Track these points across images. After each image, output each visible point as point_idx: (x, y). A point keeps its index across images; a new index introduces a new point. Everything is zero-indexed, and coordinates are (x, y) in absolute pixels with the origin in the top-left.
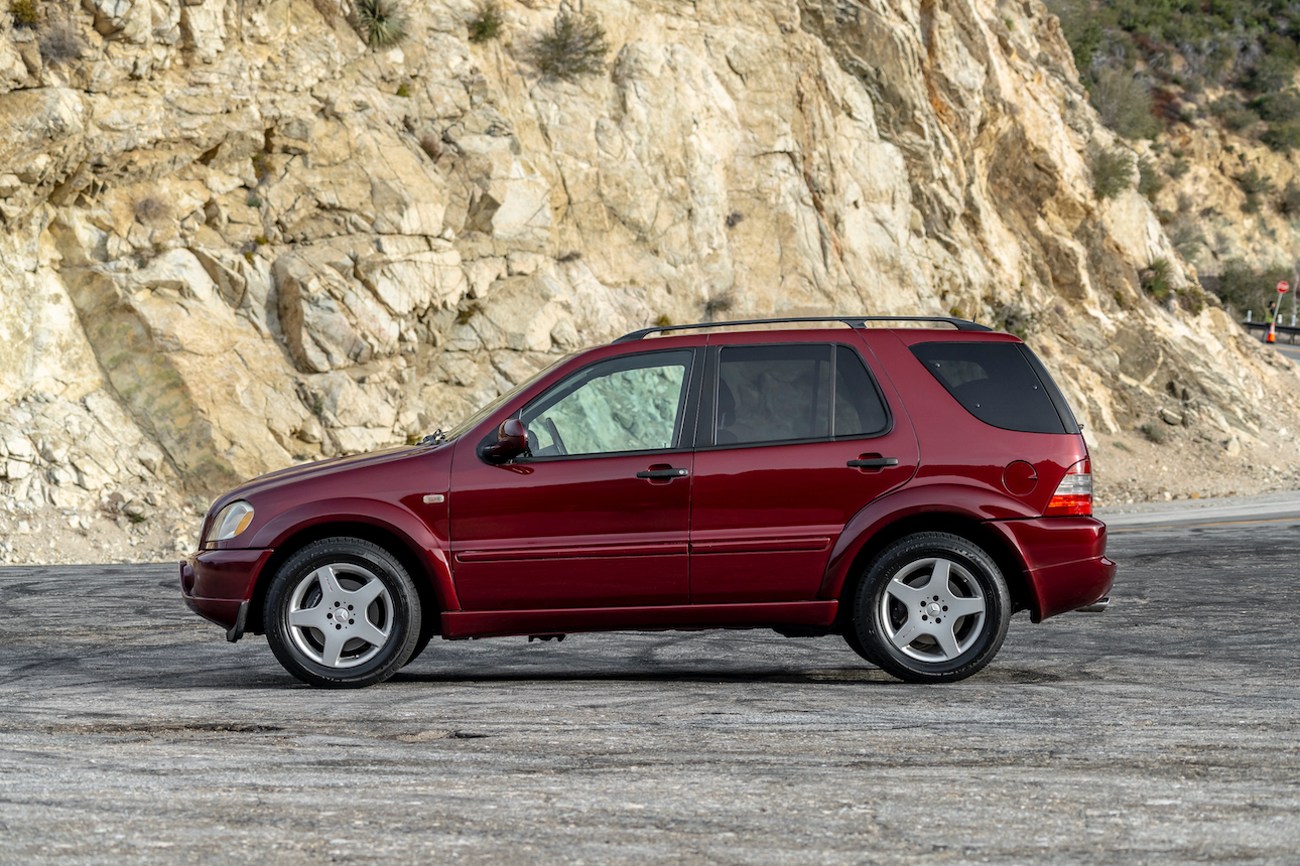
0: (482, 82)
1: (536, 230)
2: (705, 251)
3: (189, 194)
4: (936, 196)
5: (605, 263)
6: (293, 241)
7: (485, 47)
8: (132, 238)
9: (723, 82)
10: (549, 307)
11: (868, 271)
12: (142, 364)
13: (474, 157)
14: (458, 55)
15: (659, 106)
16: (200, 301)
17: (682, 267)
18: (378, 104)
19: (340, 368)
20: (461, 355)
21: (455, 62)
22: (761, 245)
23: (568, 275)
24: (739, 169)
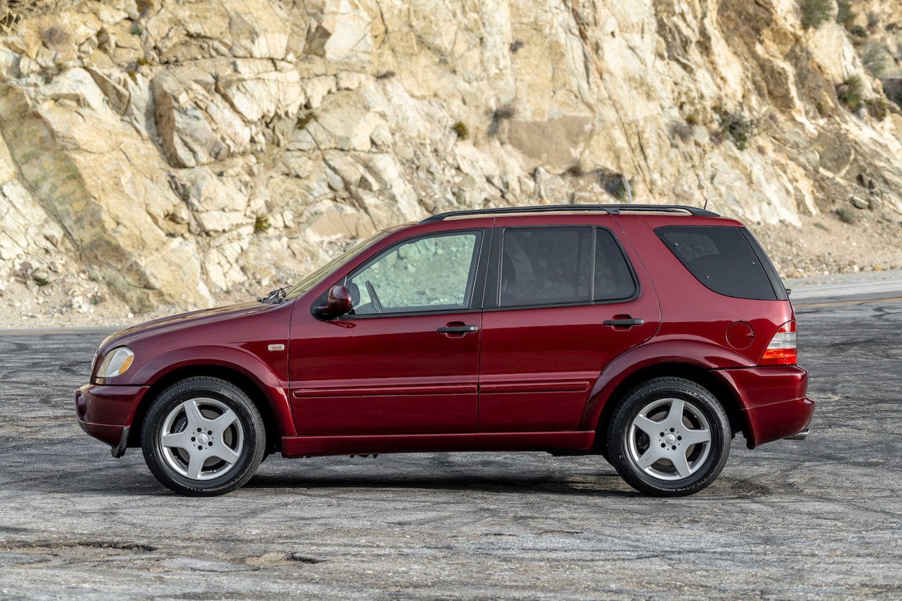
1: (360, 55)
2: (493, 71)
3: (85, 24)
4: (677, 27)
5: (414, 80)
6: (167, 63)
8: (39, 60)
10: (369, 116)
11: (621, 87)
12: (47, 160)
16: (93, 110)
17: (475, 84)
19: (203, 164)
20: (300, 153)
22: (537, 67)
23: (384, 90)
24: (521, 6)
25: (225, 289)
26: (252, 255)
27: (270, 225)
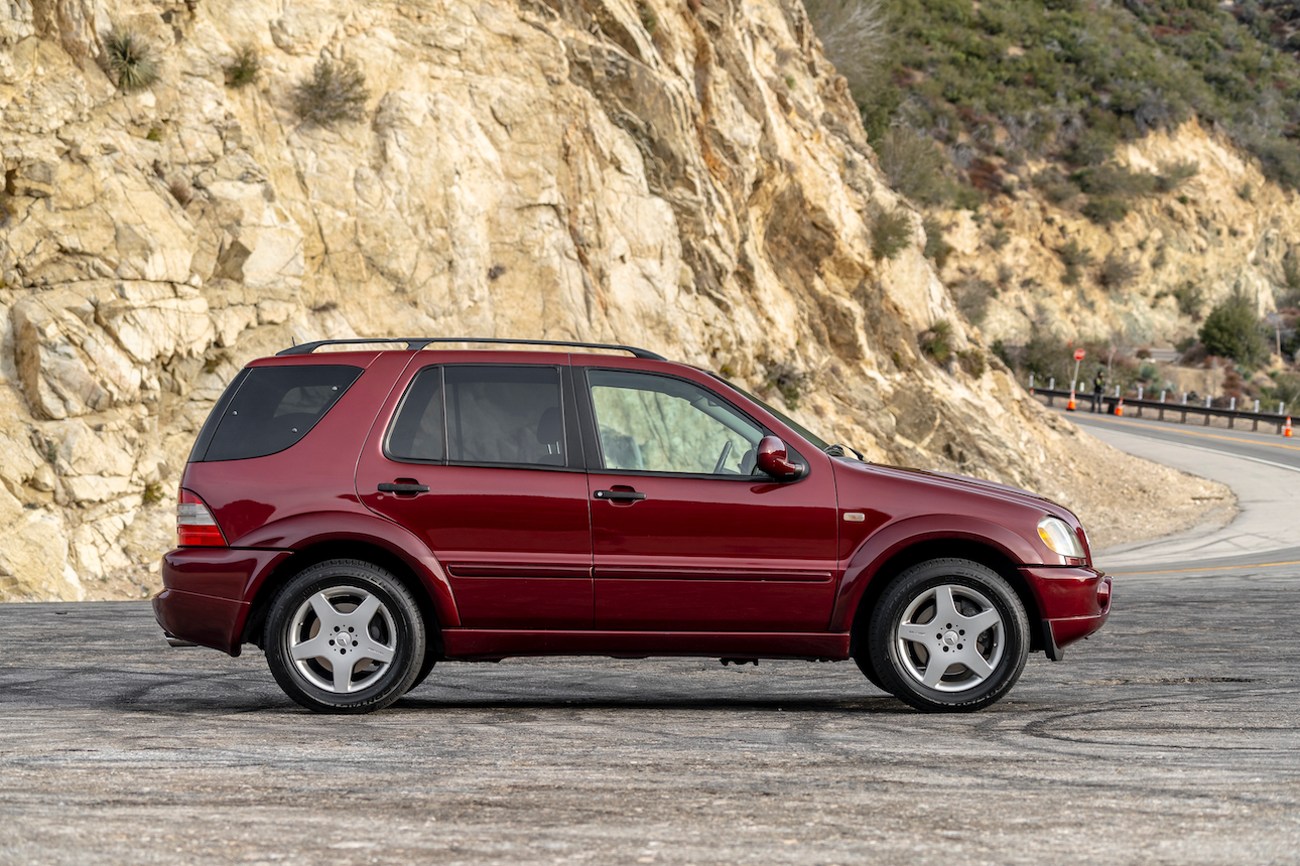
0: (237, 128)
1: (289, 279)
2: (466, 303)
4: (708, 252)
5: (362, 314)
6: (33, 286)
7: (242, 93)
9: (487, 132)
11: (633, 326)
13: (224, 203)
14: (212, 100)
15: (420, 156)
17: (442, 320)
18: (127, 149)
19: (77, 416)
20: (207, 404)
21: (209, 107)
22: (523, 298)
23: (323, 326)
24: (503, 221)
25: (100, 575)
26: (138, 533)
27: (163, 495)
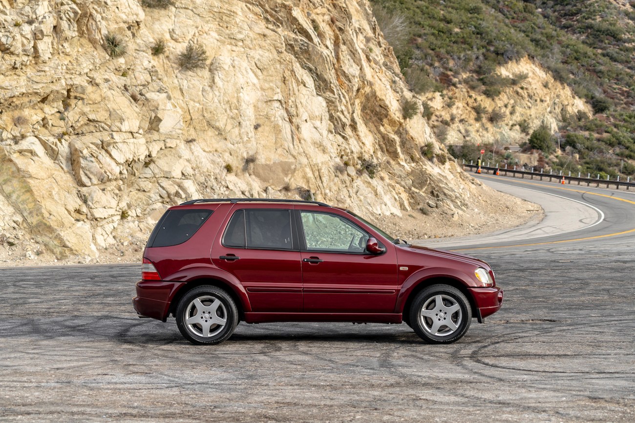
0: (156, 71)
1: (177, 130)
2: (245, 139)
3: (36, 115)
4: (339, 117)
5: (205, 143)
6: (78, 134)
7: (158, 57)
8: (12, 132)
9: (253, 72)
10: (181, 161)
11: (310, 147)
12: (15, 183)
13: (152, 101)
14: (147, 60)
15: (228, 82)
16: (39, 157)
17: (236, 145)
18: (114, 80)
19: (95, 185)
20: (145, 179)
21: (146, 64)
22: (268, 137)
23: (190, 148)
24: (260, 106)
25: (105, 247)
26: (119, 230)
27: (129, 215)
